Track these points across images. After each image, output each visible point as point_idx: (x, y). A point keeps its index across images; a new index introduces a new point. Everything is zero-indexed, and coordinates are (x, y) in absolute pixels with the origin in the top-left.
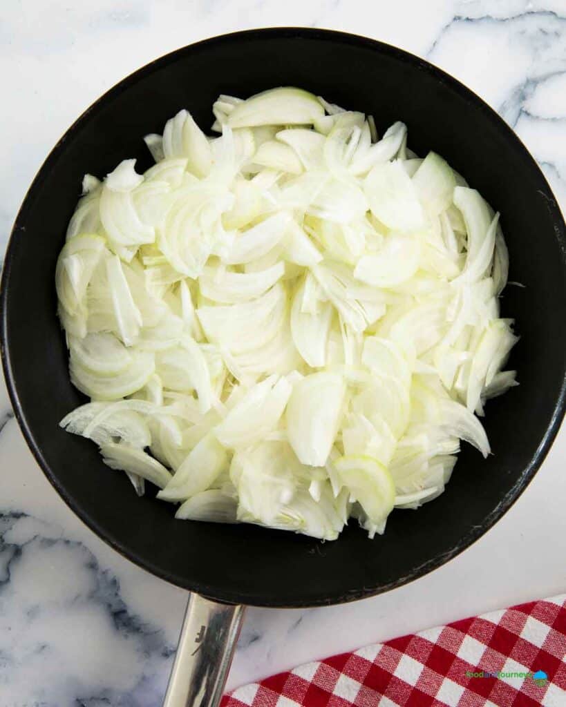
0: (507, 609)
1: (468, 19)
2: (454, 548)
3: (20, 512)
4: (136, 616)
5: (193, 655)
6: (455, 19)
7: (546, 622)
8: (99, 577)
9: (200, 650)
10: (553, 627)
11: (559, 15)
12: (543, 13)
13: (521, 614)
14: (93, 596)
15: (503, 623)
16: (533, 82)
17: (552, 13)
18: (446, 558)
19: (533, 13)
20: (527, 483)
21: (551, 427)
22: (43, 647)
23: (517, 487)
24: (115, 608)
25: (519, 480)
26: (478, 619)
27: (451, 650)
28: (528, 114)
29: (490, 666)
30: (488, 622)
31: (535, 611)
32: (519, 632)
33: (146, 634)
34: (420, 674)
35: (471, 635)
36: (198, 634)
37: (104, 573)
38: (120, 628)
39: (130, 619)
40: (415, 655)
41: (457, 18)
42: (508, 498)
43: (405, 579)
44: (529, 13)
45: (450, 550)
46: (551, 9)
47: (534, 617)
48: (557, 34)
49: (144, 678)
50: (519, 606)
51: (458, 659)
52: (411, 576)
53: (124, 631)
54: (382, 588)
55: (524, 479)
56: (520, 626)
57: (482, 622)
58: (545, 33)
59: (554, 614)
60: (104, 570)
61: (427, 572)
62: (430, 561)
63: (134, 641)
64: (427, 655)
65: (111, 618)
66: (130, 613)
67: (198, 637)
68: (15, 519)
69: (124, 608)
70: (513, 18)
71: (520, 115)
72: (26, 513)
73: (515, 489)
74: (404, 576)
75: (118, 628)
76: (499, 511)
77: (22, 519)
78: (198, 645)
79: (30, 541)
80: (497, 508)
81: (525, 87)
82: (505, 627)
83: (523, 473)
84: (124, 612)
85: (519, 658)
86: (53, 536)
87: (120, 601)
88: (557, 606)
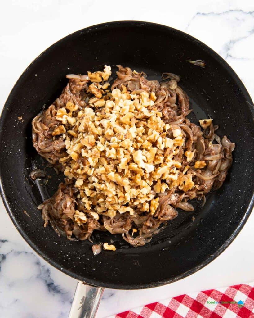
0: (228, 287)
1: (203, 14)
2: (201, 265)
3: (5, 240)
4: (57, 285)
5: (78, 309)
6: (197, 14)
7: (246, 293)
8: (41, 268)
9: (82, 307)
10: (249, 296)
11: (244, 11)
12: (236, 10)
13: (235, 289)
14: (39, 277)
15: (226, 293)
16: (233, 42)
17: (241, 10)
18: (198, 269)
19: (232, 10)
20: (235, 236)
21: (248, 211)
22: (16, 300)
23: (231, 238)
24: (48, 282)
25: (232, 235)
26: (215, 290)
27: (202, 303)
28: (231, 56)
29: (219, 312)
30: (219, 292)
31: (241, 288)
32: (233, 297)
33: (63, 294)
34: (187, 312)
35: (211, 297)
36: (81, 300)
37: (43, 266)
38: (51, 291)
39: (55, 287)
40: (186, 304)
41: (198, 14)
42: (227, 243)
43: (178, 278)
44: (231, 11)
45: (199, 266)
46: (240, 9)
47: (241, 291)
48: (243, 20)
49: (62, 314)
50: (234, 286)
51: (204, 307)
52: (180, 277)
53: (52, 292)
54: (167, 282)
55: (234, 234)
56: (234, 294)
57: (217, 291)
58: (238, 20)
59: (249, 291)
60: (43, 265)
61: (188, 276)
62: (189, 271)
63: (57, 297)
64: (191, 305)
65: (47, 286)
66: (55, 284)
67: (81, 301)
68: (3, 243)
69: (53, 282)
70: (224, 13)
71: (227, 56)
72: (7, 240)
73: (230, 239)
74: (177, 277)
75: (50, 291)
76: (222, 249)
77: (6, 243)
78: (81, 305)
79: (9, 253)
80: (221, 247)
81: (229, 44)
82: (227, 295)
83: (234, 232)
84: (53, 284)
85: (233, 310)
86: (20, 250)
87: (51, 279)
88: (251, 287)
